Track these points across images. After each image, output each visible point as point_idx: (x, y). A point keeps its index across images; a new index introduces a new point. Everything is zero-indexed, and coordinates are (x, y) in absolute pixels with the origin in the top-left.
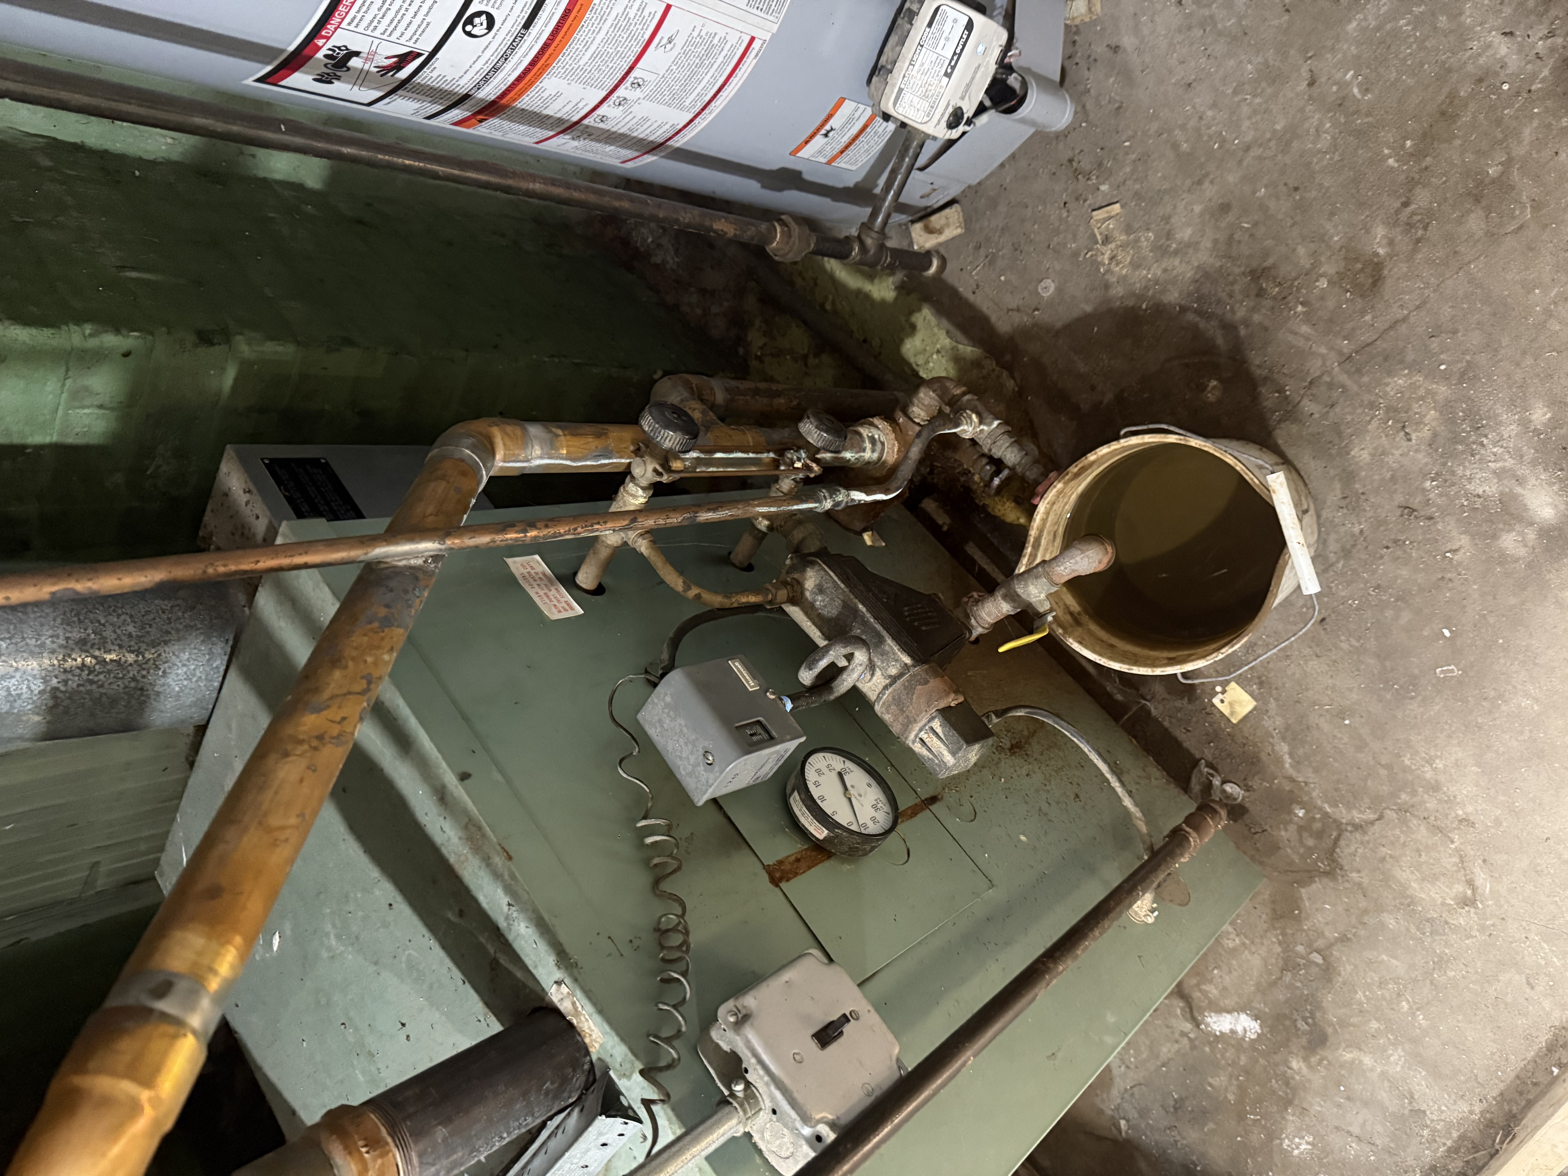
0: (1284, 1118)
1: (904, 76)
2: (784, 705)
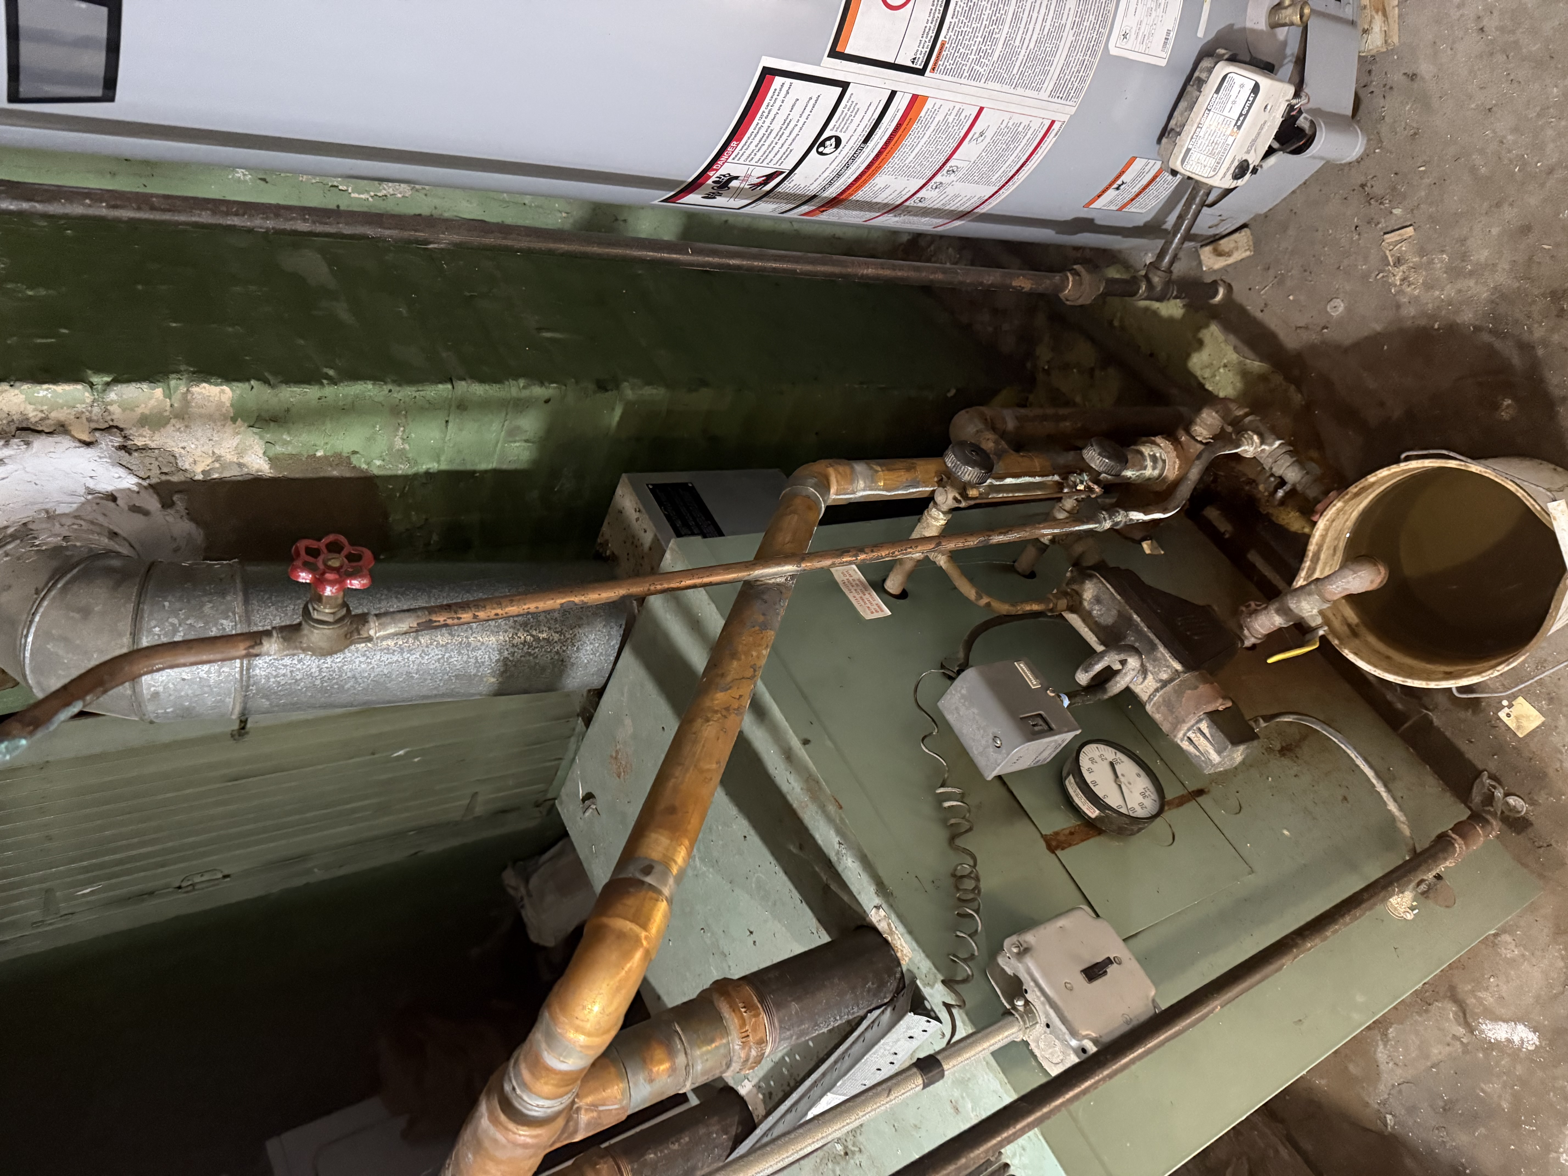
0: (1562, 1132)
1: (1192, 138)
2: (1062, 701)
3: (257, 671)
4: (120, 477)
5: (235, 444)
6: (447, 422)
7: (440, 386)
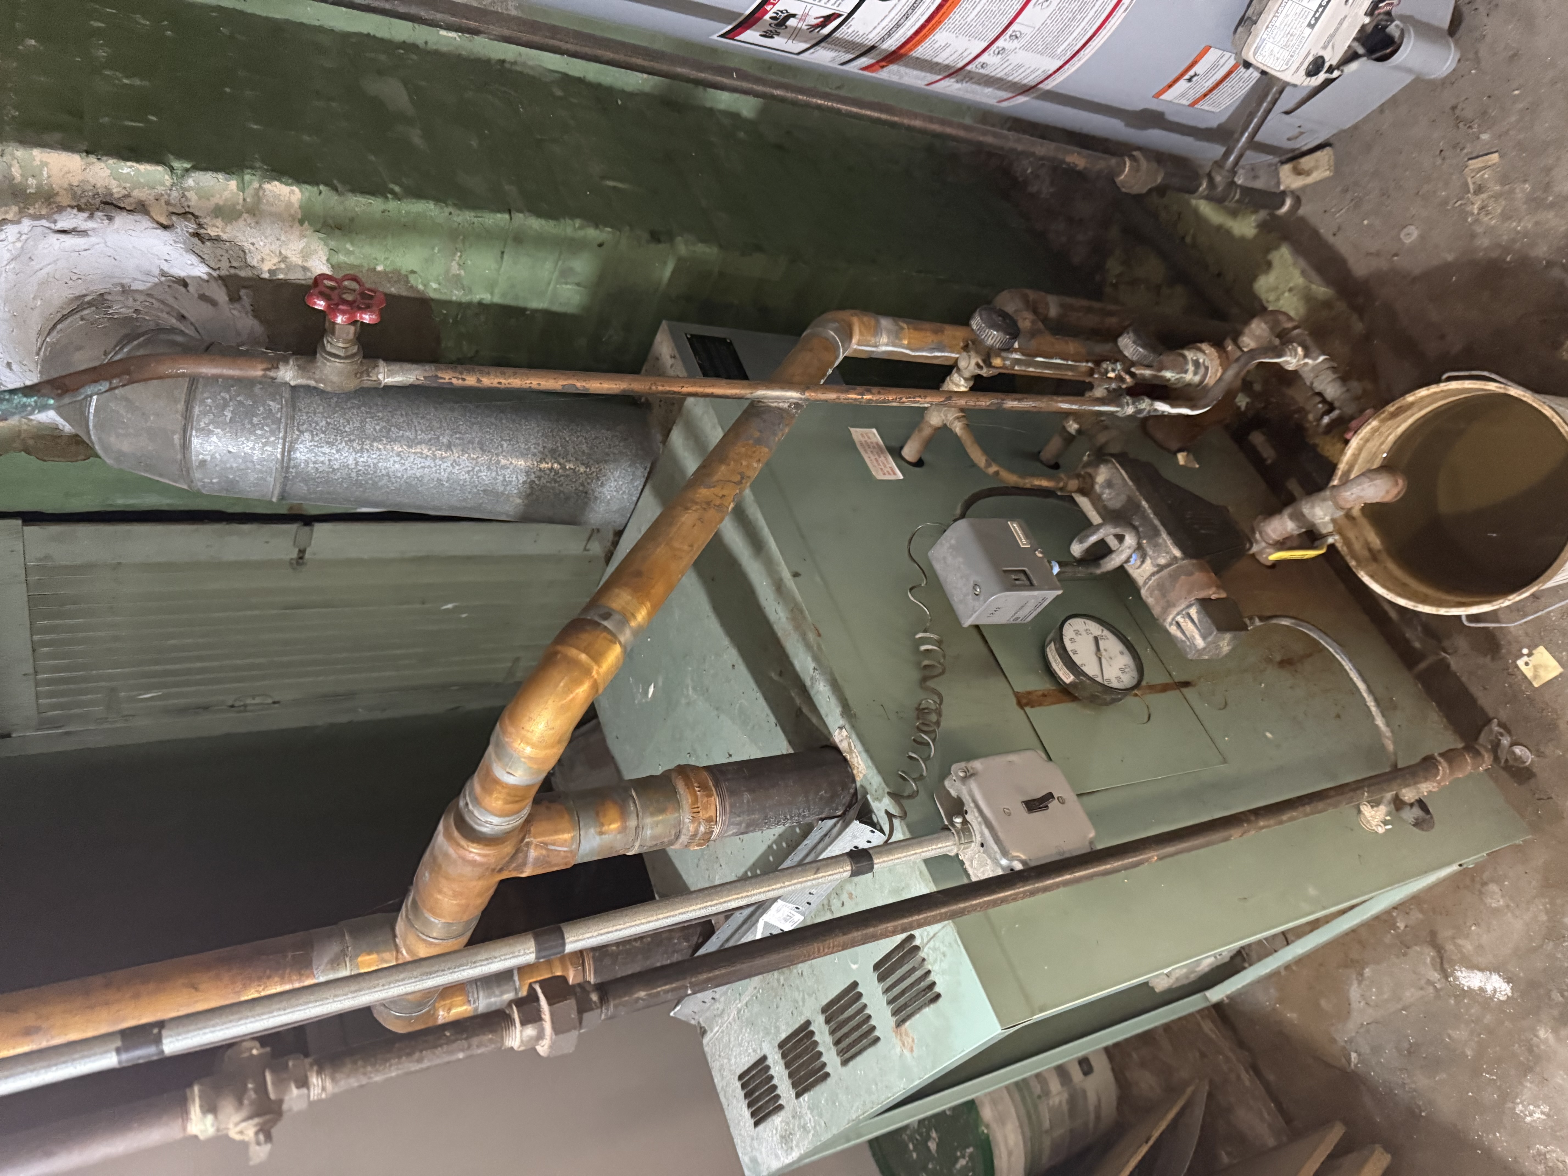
0: (1521, 1083)
1: (1267, 27)
2: (1052, 568)
3: (298, 455)
4: (192, 265)
5: (301, 247)
6: (503, 253)
7: (499, 216)
